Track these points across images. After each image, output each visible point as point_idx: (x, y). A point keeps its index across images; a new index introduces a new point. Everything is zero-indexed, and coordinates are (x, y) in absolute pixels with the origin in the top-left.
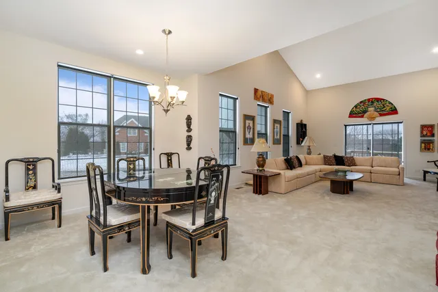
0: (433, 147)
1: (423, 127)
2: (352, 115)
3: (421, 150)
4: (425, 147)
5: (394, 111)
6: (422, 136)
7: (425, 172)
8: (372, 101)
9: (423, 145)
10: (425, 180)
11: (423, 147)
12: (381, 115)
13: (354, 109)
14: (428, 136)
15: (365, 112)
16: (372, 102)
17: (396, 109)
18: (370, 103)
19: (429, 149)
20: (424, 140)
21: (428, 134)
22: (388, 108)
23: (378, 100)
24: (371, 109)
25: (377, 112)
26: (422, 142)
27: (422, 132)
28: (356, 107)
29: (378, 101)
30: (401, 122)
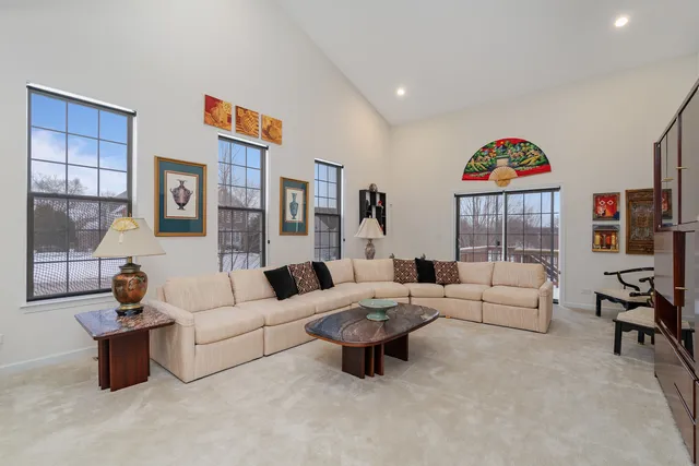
0: (617, 241)
1: (598, 198)
2: (468, 175)
3: (595, 250)
4: (601, 241)
5: (544, 166)
6: (597, 217)
7: (600, 297)
8: (504, 145)
9: (598, 237)
10: (599, 313)
11: (598, 242)
12: (520, 174)
13: (472, 163)
14: (608, 219)
15: (491, 168)
16: (505, 147)
17: (547, 162)
18: (500, 150)
19: (609, 246)
20: (600, 227)
21: (608, 214)
22: (533, 159)
23: (515, 142)
24: (502, 162)
25: (513, 167)
26: (597, 230)
27: (595, 210)
28: (475, 157)
29: (514, 146)
30: (558, 189)
